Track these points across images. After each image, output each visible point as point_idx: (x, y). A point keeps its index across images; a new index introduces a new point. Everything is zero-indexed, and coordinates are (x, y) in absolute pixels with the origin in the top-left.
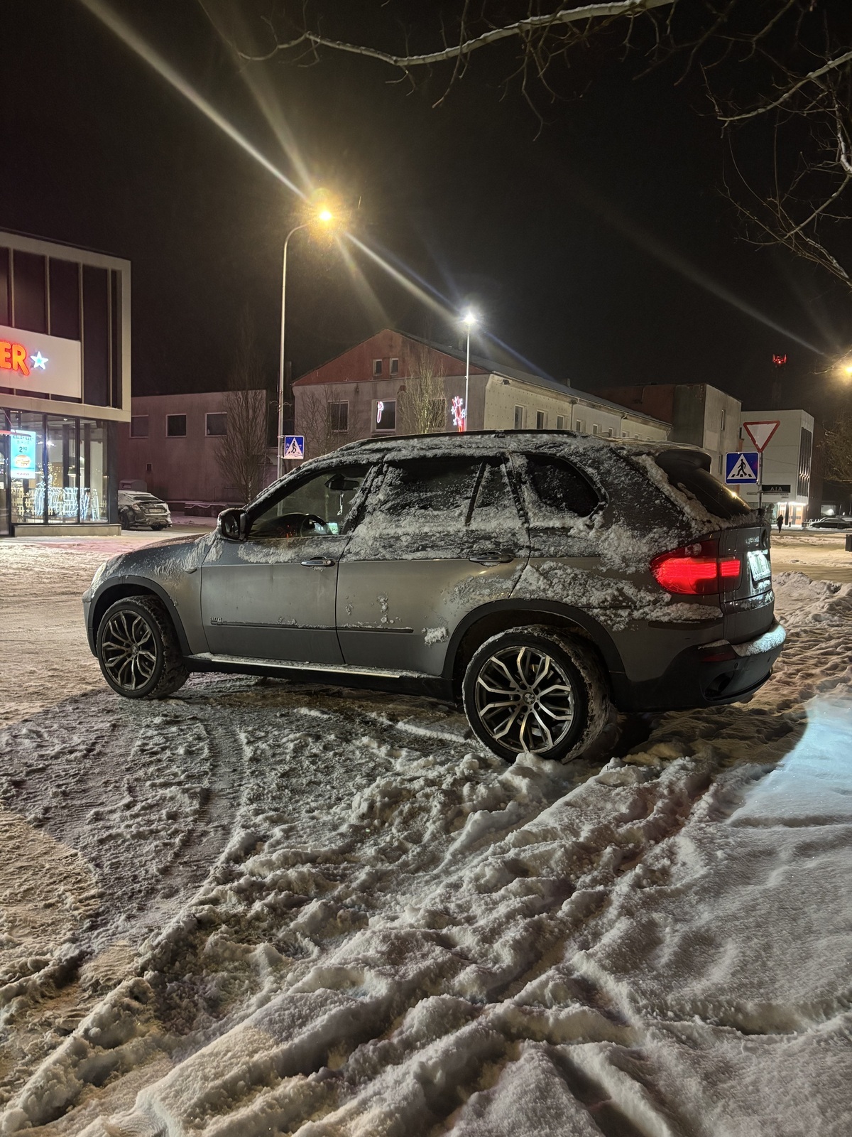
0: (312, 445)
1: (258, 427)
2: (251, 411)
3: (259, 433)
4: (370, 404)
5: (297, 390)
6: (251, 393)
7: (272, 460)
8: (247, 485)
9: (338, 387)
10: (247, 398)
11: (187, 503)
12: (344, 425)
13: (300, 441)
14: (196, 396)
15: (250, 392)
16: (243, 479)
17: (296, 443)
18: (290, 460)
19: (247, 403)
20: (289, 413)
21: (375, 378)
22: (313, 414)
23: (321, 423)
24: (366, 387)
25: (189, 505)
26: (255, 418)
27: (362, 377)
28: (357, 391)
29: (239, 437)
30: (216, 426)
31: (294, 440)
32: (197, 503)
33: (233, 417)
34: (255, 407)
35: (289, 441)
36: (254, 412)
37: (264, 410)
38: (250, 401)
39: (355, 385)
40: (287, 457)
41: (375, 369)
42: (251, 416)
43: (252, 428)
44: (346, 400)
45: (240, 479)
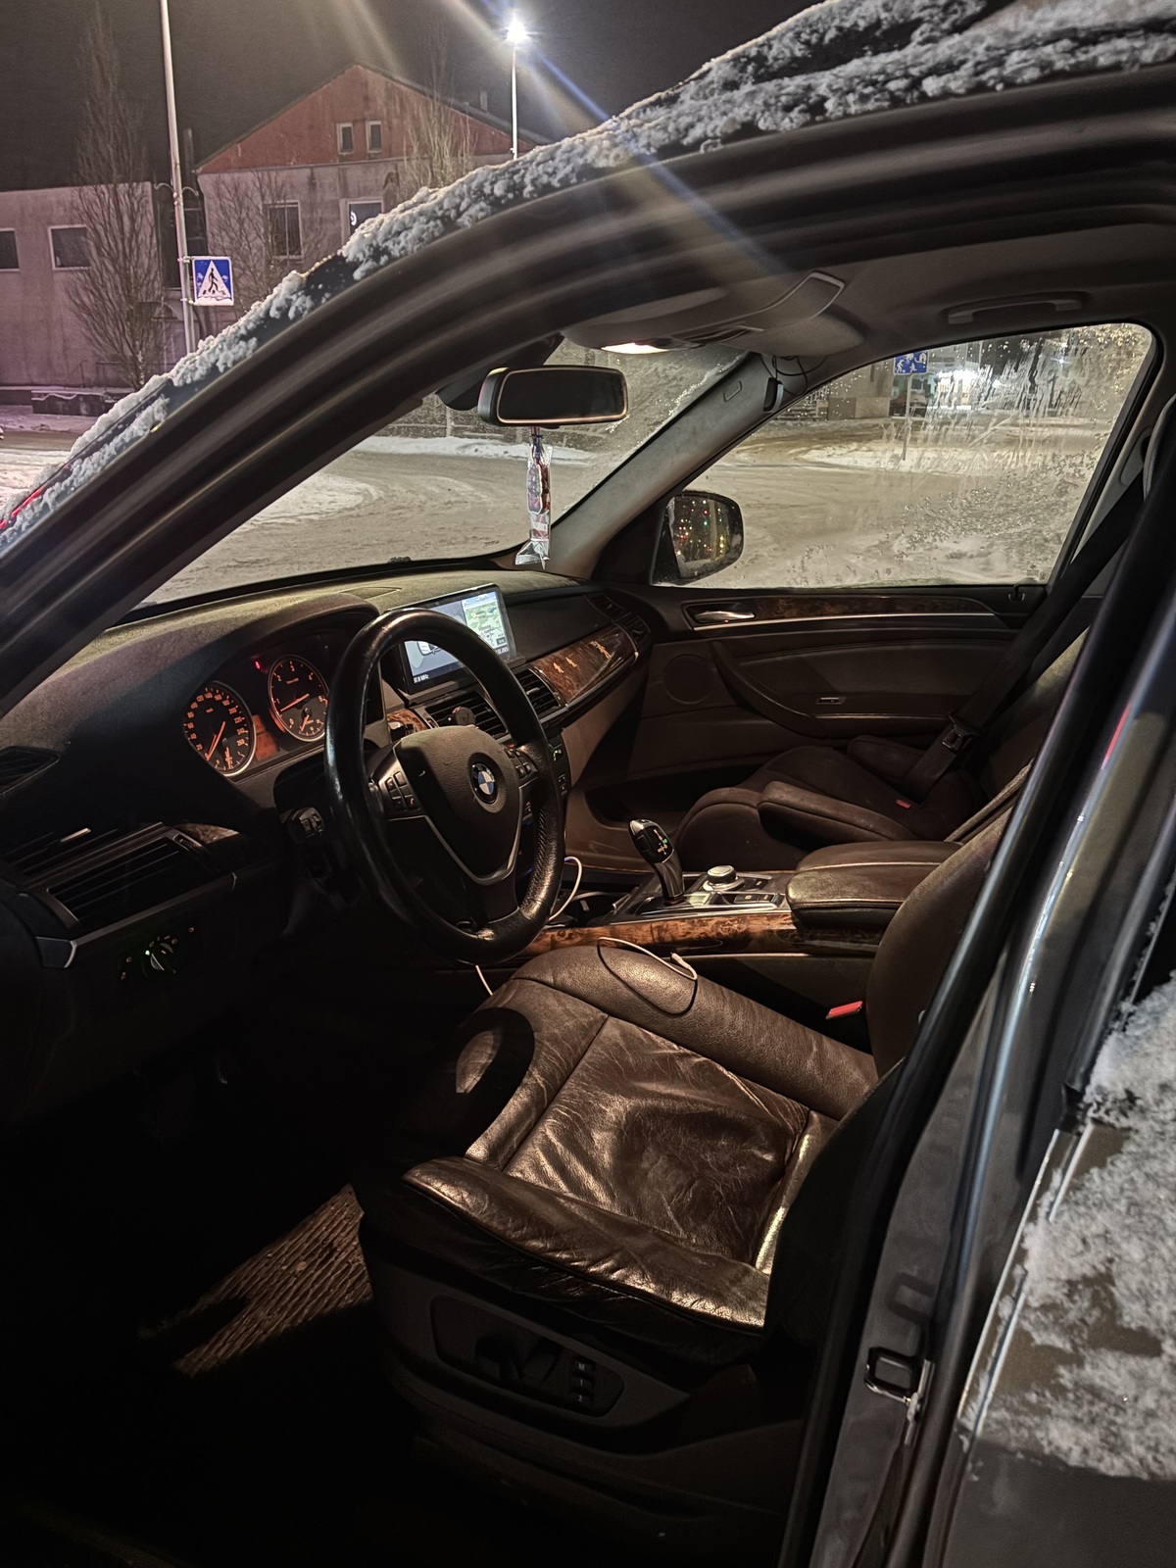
0: (243, 281)
1: (143, 250)
2: (126, 219)
3: (145, 260)
4: (338, 207)
5: (206, 182)
6: (122, 188)
7: (176, 312)
8: (135, 358)
9: (281, 176)
10: (116, 194)
11: (35, 390)
12: (296, 248)
13: (222, 267)
14: (28, 194)
15: (121, 186)
16: (126, 347)
17: (216, 273)
18: (206, 308)
19: (117, 202)
20: (196, 223)
21: (342, 159)
22: (241, 222)
23: (257, 242)
24: (327, 175)
25: (40, 395)
26: (134, 232)
27: (319, 156)
28: (312, 182)
29: (111, 268)
30: (69, 250)
31: (212, 265)
32: (53, 391)
33: (95, 230)
34: (132, 209)
35: (202, 267)
36: (133, 220)
37: (150, 217)
38: (124, 200)
39: (306, 172)
40: (202, 301)
41: (340, 141)
42: (127, 228)
43: (131, 250)
44: (295, 200)
45: (122, 348)
